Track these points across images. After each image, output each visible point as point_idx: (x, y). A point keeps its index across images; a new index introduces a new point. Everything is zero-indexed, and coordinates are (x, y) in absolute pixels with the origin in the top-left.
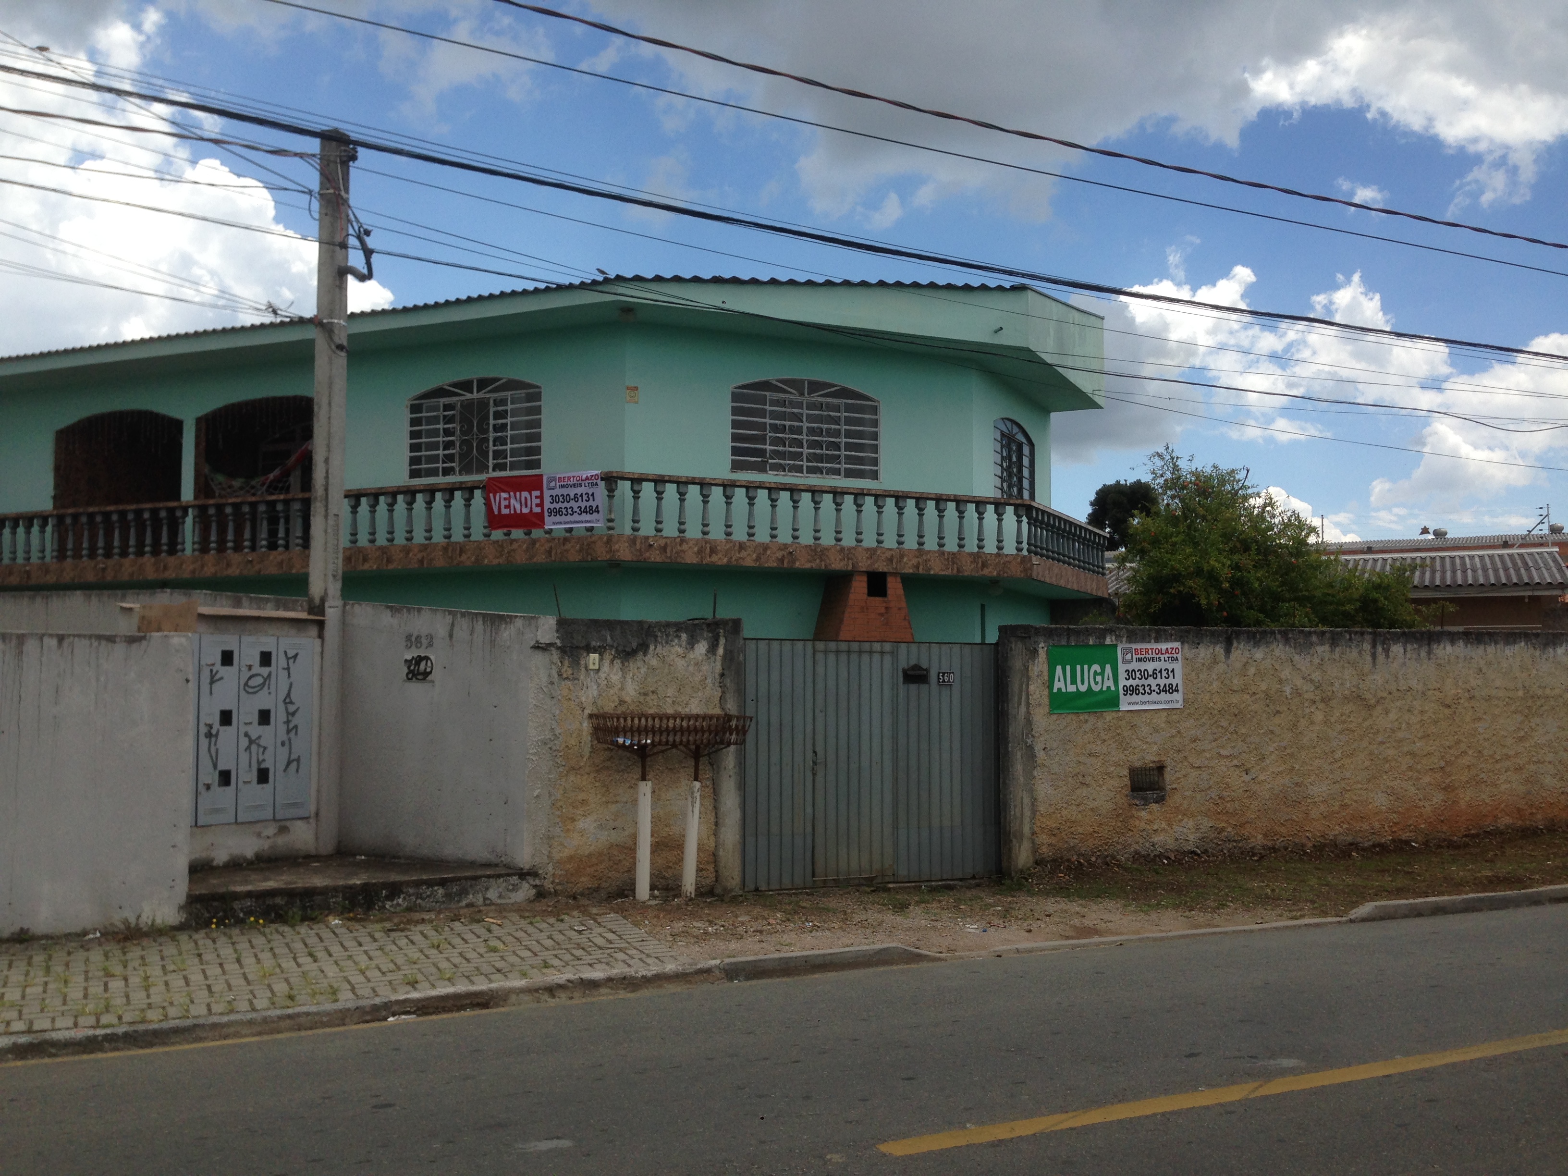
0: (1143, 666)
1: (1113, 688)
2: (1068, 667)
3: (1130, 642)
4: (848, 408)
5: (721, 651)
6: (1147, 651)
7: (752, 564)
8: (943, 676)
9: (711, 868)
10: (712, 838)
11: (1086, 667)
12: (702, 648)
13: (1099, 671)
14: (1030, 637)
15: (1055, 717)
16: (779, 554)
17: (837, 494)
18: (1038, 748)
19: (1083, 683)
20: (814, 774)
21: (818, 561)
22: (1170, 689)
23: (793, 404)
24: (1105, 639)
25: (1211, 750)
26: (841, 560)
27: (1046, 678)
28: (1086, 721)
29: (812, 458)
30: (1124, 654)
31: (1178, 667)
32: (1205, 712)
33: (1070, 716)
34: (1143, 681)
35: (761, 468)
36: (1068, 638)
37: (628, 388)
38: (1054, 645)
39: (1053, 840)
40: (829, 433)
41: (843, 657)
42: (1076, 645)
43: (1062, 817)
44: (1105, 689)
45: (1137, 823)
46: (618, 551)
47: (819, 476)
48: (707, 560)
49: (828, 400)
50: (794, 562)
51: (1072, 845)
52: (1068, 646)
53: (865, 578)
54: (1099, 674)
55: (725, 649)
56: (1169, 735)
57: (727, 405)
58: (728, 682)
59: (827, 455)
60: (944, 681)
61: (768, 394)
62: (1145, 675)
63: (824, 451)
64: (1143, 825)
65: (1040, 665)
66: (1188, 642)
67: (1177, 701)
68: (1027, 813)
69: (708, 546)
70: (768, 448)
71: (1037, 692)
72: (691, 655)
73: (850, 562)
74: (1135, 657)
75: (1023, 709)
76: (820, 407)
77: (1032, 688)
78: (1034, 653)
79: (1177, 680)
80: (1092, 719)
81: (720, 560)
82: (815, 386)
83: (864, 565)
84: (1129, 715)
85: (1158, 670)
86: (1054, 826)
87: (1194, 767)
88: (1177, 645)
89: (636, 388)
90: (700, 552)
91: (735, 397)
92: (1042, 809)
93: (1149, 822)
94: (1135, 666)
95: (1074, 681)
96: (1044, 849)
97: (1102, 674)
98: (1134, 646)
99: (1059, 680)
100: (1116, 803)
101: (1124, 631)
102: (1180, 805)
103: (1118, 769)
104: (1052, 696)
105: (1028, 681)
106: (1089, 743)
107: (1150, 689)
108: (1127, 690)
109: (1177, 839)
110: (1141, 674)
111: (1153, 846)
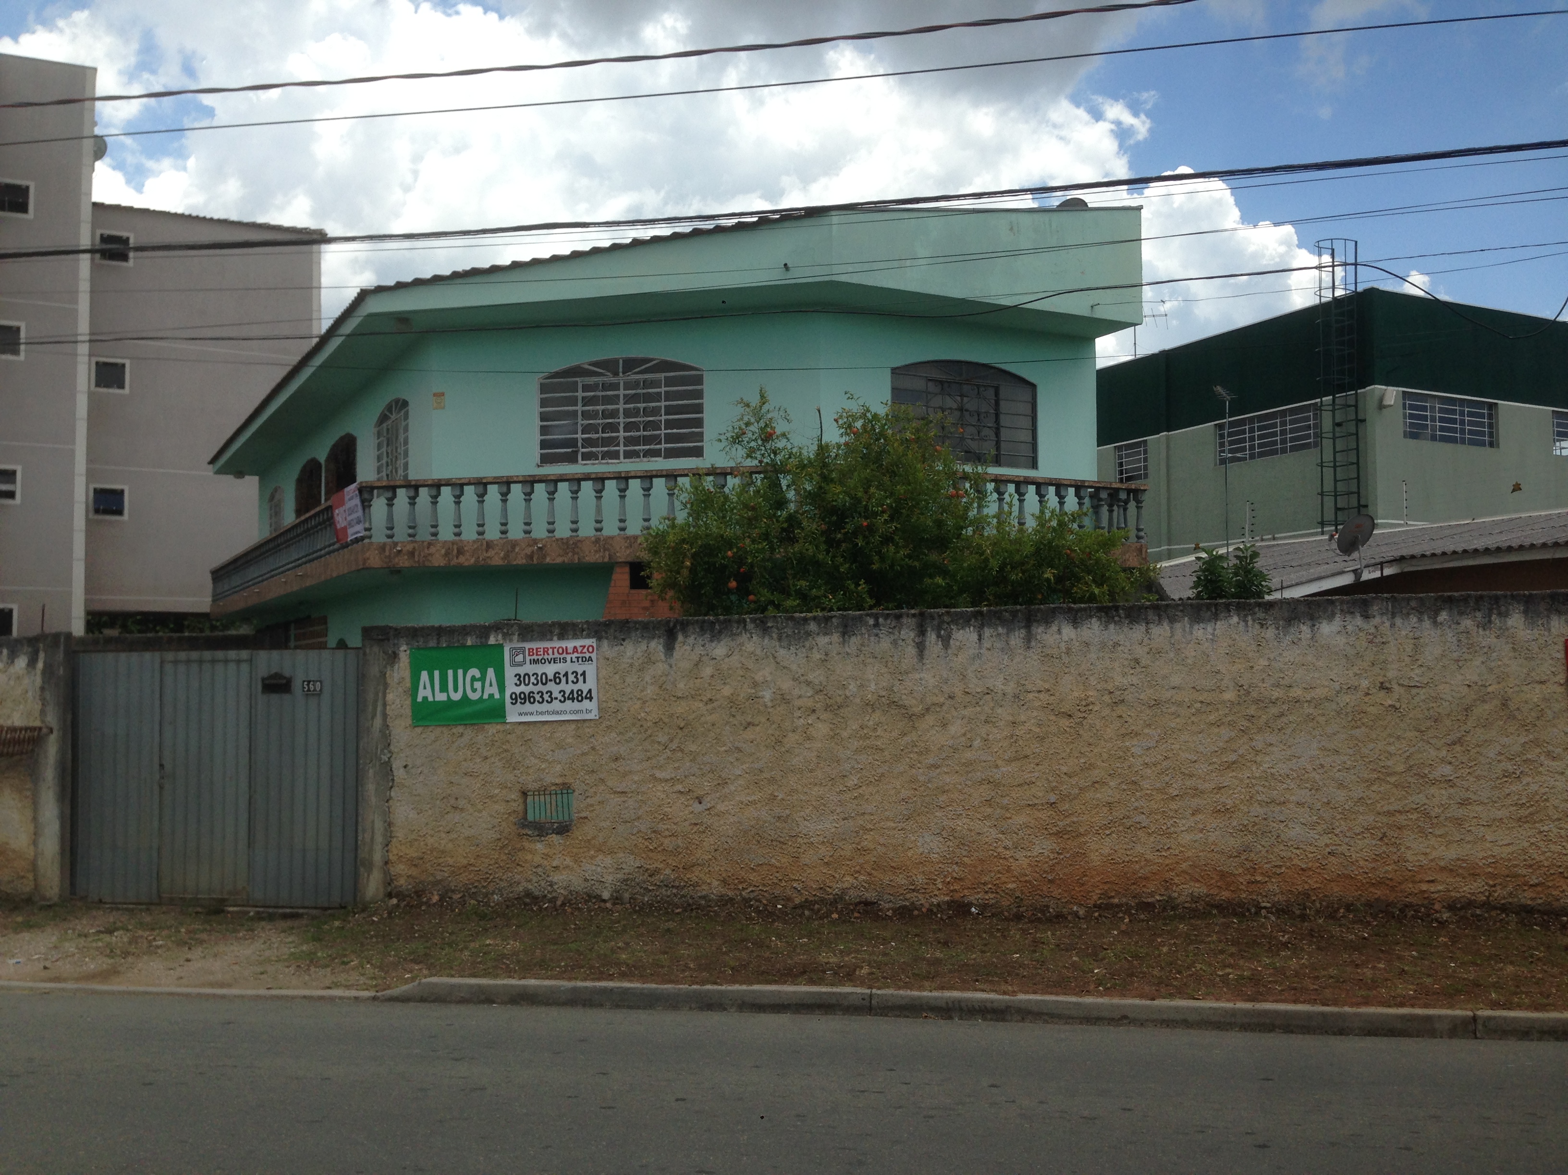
0: (540, 669)
1: (497, 696)
2: (437, 673)
3: (523, 641)
4: (669, 382)
5: (40, 665)
6: (546, 651)
7: (501, 563)
8: (308, 685)
9: (31, 876)
10: (32, 847)
11: (460, 672)
12: (21, 662)
13: (478, 675)
14: (388, 640)
15: (419, 730)
16: (528, 551)
18: (397, 765)
19: (456, 690)
20: (161, 787)
21: (570, 554)
22: (577, 697)
23: (606, 387)
24: (487, 637)
25: (642, 771)
26: (596, 552)
27: (408, 685)
28: (462, 735)
29: (629, 441)
30: (513, 656)
31: (590, 669)
32: (634, 725)
33: (439, 729)
34: (540, 687)
35: (572, 459)
36: (438, 639)
37: (435, 395)
38: (418, 648)
39: (414, 872)
41: (195, 667)
42: (448, 647)
43: (426, 845)
44: (486, 696)
45: (529, 857)
47: (638, 460)
49: (647, 376)
50: (545, 557)
51: (439, 878)
52: (438, 648)
53: (627, 569)
54: (478, 680)
55: (45, 662)
56: (579, 752)
57: (535, 397)
58: (48, 695)
60: (309, 690)
61: (578, 379)
62: (543, 680)
64: (537, 859)
65: (402, 669)
66: (607, 638)
67: (589, 711)
68: (379, 839)
69: (455, 547)
70: (579, 436)
71: (398, 702)
72: (12, 670)
73: (607, 553)
74: (528, 658)
75: (378, 722)
76: (636, 385)
77: (390, 697)
78: (394, 657)
79: (591, 683)
80: (469, 733)
81: (467, 560)
82: (631, 364)
83: (623, 554)
84: (521, 727)
85: (563, 673)
86: (415, 855)
87: (615, 792)
88: (588, 642)
89: (443, 394)
90: (447, 554)
91: (544, 388)
92: (398, 835)
93: (546, 856)
94: (529, 668)
95: (444, 688)
96: (402, 881)
97: (483, 679)
98: (527, 645)
99: (425, 688)
100: (501, 833)
101: (516, 627)
102: (594, 838)
103: (504, 791)
104: (415, 706)
105: (386, 689)
106: (465, 760)
107: (550, 696)
108: (516, 699)
109: (586, 880)
110: (536, 679)
111: (551, 885)
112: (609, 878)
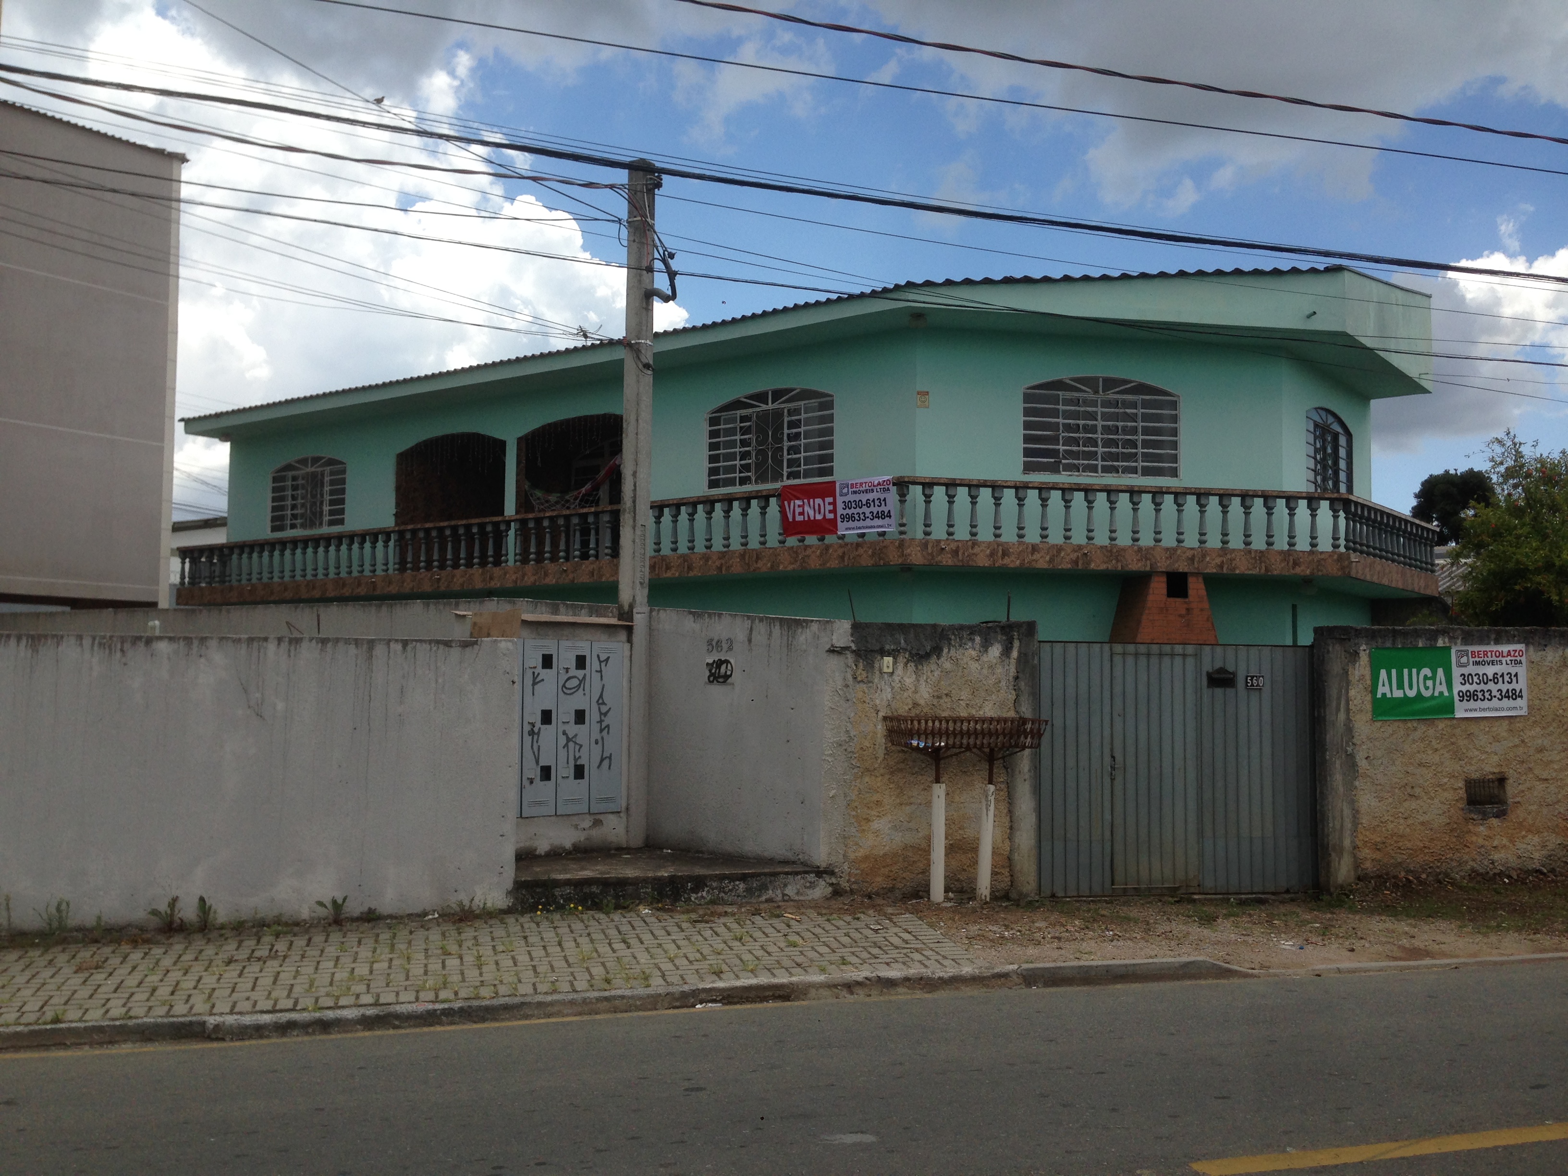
0: (1481, 670)
1: (1446, 694)
2: (1394, 672)
3: (1466, 644)
4: (1146, 404)
5: (1015, 654)
6: (1485, 654)
7: (1046, 566)
8: (1252, 680)
9: (1006, 872)
10: (1007, 842)
11: (1414, 671)
12: (995, 651)
13: (1430, 674)
14: (1349, 640)
15: (1379, 724)
16: (1074, 556)
17: (1134, 493)
18: (1360, 758)
19: (1411, 687)
20: (1112, 780)
21: (1114, 562)
22: (1514, 695)
23: (1086, 402)
24: (1436, 640)
25: (1559, 761)
26: (1138, 560)
27: (1369, 682)
28: (1415, 729)
29: (1106, 457)
30: (1459, 657)
31: (1522, 671)
32: (1554, 720)
33: (1396, 724)
34: (1482, 686)
35: (1054, 469)
36: (1394, 640)
37: (918, 393)
38: (1377, 648)
39: (1378, 855)
40: (1125, 430)
41: (1143, 660)
42: (1403, 648)
43: (1388, 830)
44: (1436, 694)
45: (1474, 839)
46: (910, 555)
47: (1115, 475)
48: (999, 563)
49: (1125, 397)
50: (1089, 563)
51: (1399, 860)
52: (1394, 648)
53: (1164, 579)
54: (1430, 679)
55: (1020, 653)
56: (1511, 744)
57: (1019, 406)
58: (1022, 685)
59: (1122, 453)
60: (1252, 685)
61: (1060, 393)
62: (1484, 679)
63: (1120, 450)
64: (1480, 841)
65: (1361, 668)
66: (1533, 644)
67: (1521, 708)
68: (1348, 825)
69: (1000, 548)
70: (1062, 448)
71: (1359, 697)
72: (985, 658)
73: (1148, 562)
74: (1471, 660)
75: (1342, 716)
76: (1116, 404)
77: (1352, 693)
78: (1356, 655)
79: (1521, 685)
80: (1422, 728)
81: (1013, 562)
82: (1110, 383)
83: (1163, 565)
84: (1465, 722)
85: (1500, 674)
86: (1378, 840)
87: (1540, 780)
88: (1521, 647)
89: (927, 393)
90: (992, 554)
91: (1027, 398)
92: (1364, 821)
93: (1488, 838)
94: (1471, 669)
95: (1400, 686)
96: (1368, 865)
97: (1433, 678)
98: (1471, 648)
99: (1383, 685)
100: (1450, 817)
101: (1459, 632)
102: (1524, 820)
103: (1452, 780)
104: (1375, 702)
105: (1348, 686)
106: (1419, 752)
107: (1490, 695)
108: (1463, 696)
109: (1519, 857)
110: (1479, 678)
111: (1493, 863)
112: (1536, 855)
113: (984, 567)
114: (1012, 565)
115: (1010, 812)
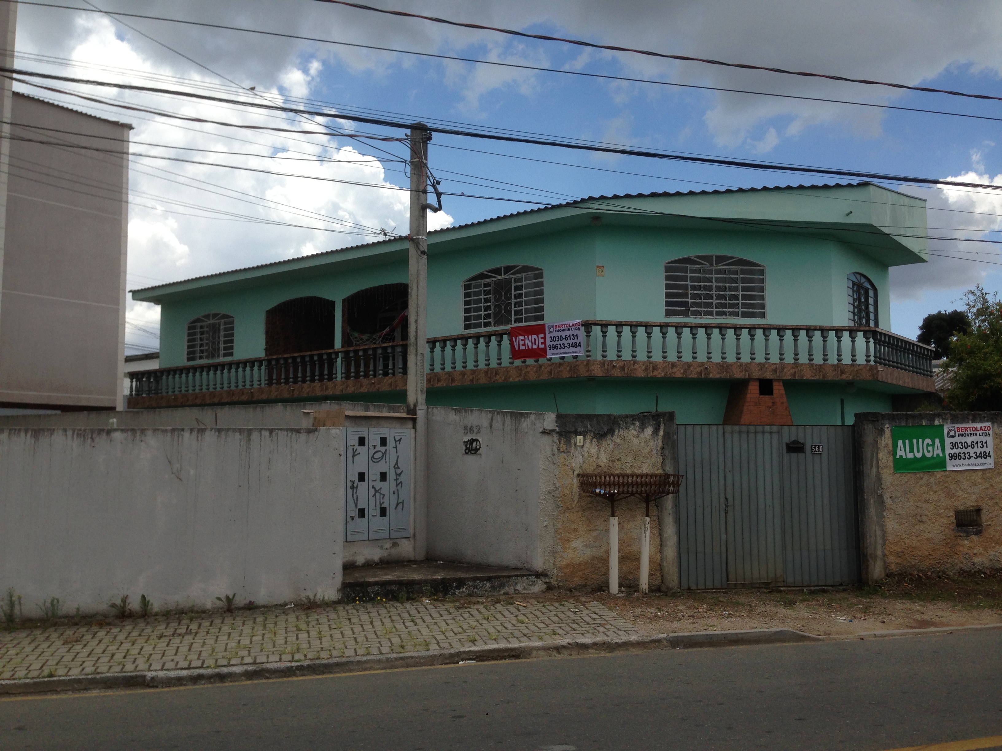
0: (963, 439)
1: (941, 455)
2: (907, 441)
3: (953, 423)
4: (743, 272)
5: (661, 433)
6: (966, 429)
7: (681, 376)
8: (815, 448)
9: (658, 574)
10: (659, 554)
11: (920, 441)
12: (649, 431)
13: (930, 443)
14: (878, 421)
15: (898, 475)
16: (699, 369)
17: (737, 328)
18: (886, 497)
19: (918, 452)
20: (726, 513)
21: (725, 373)
22: (985, 455)
23: (705, 271)
24: (934, 421)
26: (740, 372)
27: (891, 448)
28: (922, 478)
29: (719, 306)
30: (949, 432)
31: (990, 440)
33: (909, 475)
34: (964, 450)
35: (685, 314)
36: (907, 421)
38: (896, 426)
39: (899, 561)
40: (731, 289)
41: (744, 436)
42: (913, 426)
43: (905, 544)
44: (935, 455)
45: (961, 549)
46: (594, 370)
47: (725, 317)
48: (651, 374)
49: (729, 267)
50: (709, 374)
51: (913, 563)
52: (907, 426)
53: (757, 384)
54: (930, 446)
55: (665, 432)
56: (984, 487)
57: (663, 274)
58: (667, 452)
59: (729, 303)
60: (816, 451)
61: (688, 265)
62: (965, 445)
63: (728, 301)
64: (966, 550)
65: (886, 439)
66: (997, 422)
67: (990, 464)
68: (880, 541)
69: (651, 365)
70: (690, 300)
71: (885, 458)
72: (642, 436)
73: (747, 373)
74: (957, 433)
75: (874, 470)
76: (724, 272)
77: (880, 455)
78: (881, 431)
79: (990, 449)
80: (926, 477)
81: (659, 374)
82: (720, 259)
83: (756, 374)
84: (954, 473)
85: (975, 442)
86: (899, 550)
88: (989, 424)
89: (603, 267)
90: (646, 370)
91: (667, 269)
92: (890, 538)
93: (970, 548)
94: (957, 439)
95: (912, 451)
96: (893, 567)
97: (933, 445)
98: (956, 426)
99: (901, 450)
100: (945, 535)
101: (949, 415)
102: (994, 536)
103: (946, 511)
104: (896, 461)
105: (877, 451)
106: (924, 493)
107: (969, 455)
108: (952, 457)
109: (991, 560)
110: (962, 445)
111: (974, 565)
113: (641, 377)
114: (659, 376)
115: (660, 535)
